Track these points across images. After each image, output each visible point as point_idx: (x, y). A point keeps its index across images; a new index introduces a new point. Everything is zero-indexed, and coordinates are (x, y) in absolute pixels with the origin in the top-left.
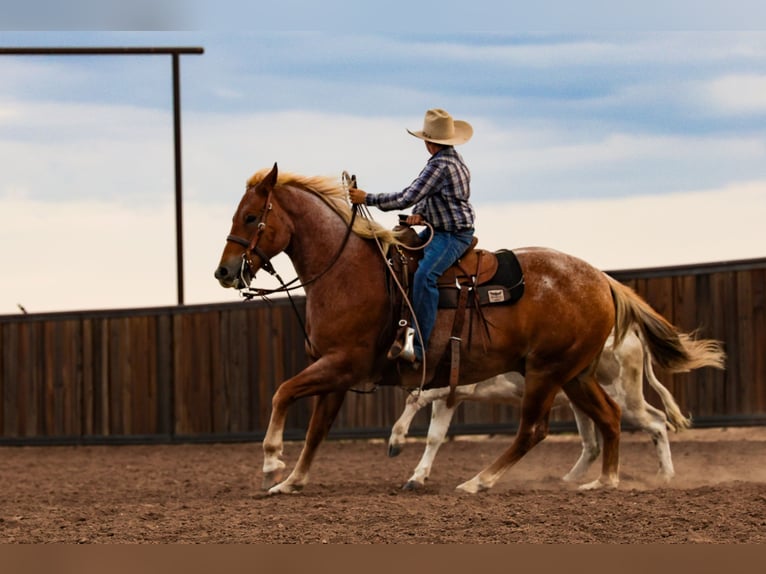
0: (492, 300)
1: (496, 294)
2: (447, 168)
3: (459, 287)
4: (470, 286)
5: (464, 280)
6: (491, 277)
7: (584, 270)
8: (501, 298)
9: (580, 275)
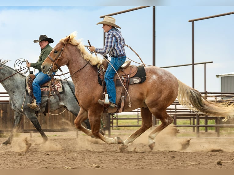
0: (134, 83)
1: (136, 80)
2: (113, 34)
3: (123, 79)
4: (127, 78)
5: (125, 76)
6: (134, 75)
7: (168, 75)
8: (138, 81)
9: (166, 76)
